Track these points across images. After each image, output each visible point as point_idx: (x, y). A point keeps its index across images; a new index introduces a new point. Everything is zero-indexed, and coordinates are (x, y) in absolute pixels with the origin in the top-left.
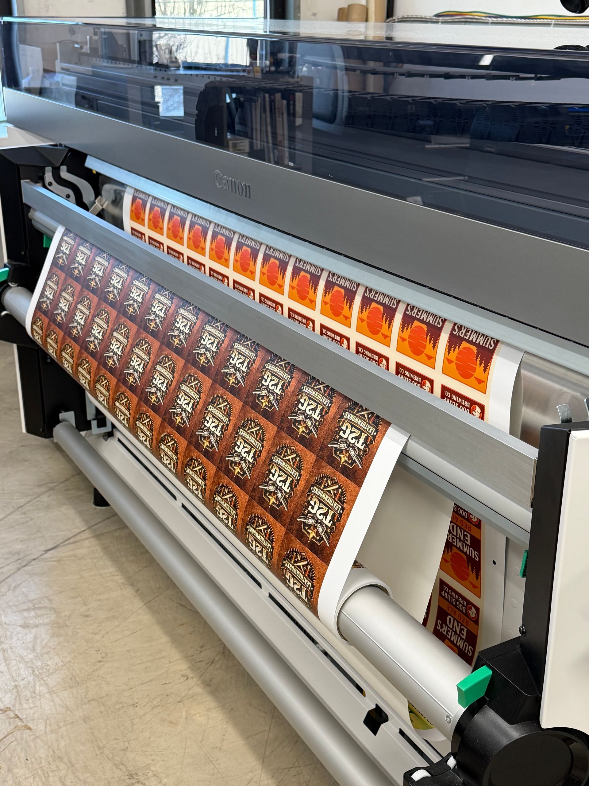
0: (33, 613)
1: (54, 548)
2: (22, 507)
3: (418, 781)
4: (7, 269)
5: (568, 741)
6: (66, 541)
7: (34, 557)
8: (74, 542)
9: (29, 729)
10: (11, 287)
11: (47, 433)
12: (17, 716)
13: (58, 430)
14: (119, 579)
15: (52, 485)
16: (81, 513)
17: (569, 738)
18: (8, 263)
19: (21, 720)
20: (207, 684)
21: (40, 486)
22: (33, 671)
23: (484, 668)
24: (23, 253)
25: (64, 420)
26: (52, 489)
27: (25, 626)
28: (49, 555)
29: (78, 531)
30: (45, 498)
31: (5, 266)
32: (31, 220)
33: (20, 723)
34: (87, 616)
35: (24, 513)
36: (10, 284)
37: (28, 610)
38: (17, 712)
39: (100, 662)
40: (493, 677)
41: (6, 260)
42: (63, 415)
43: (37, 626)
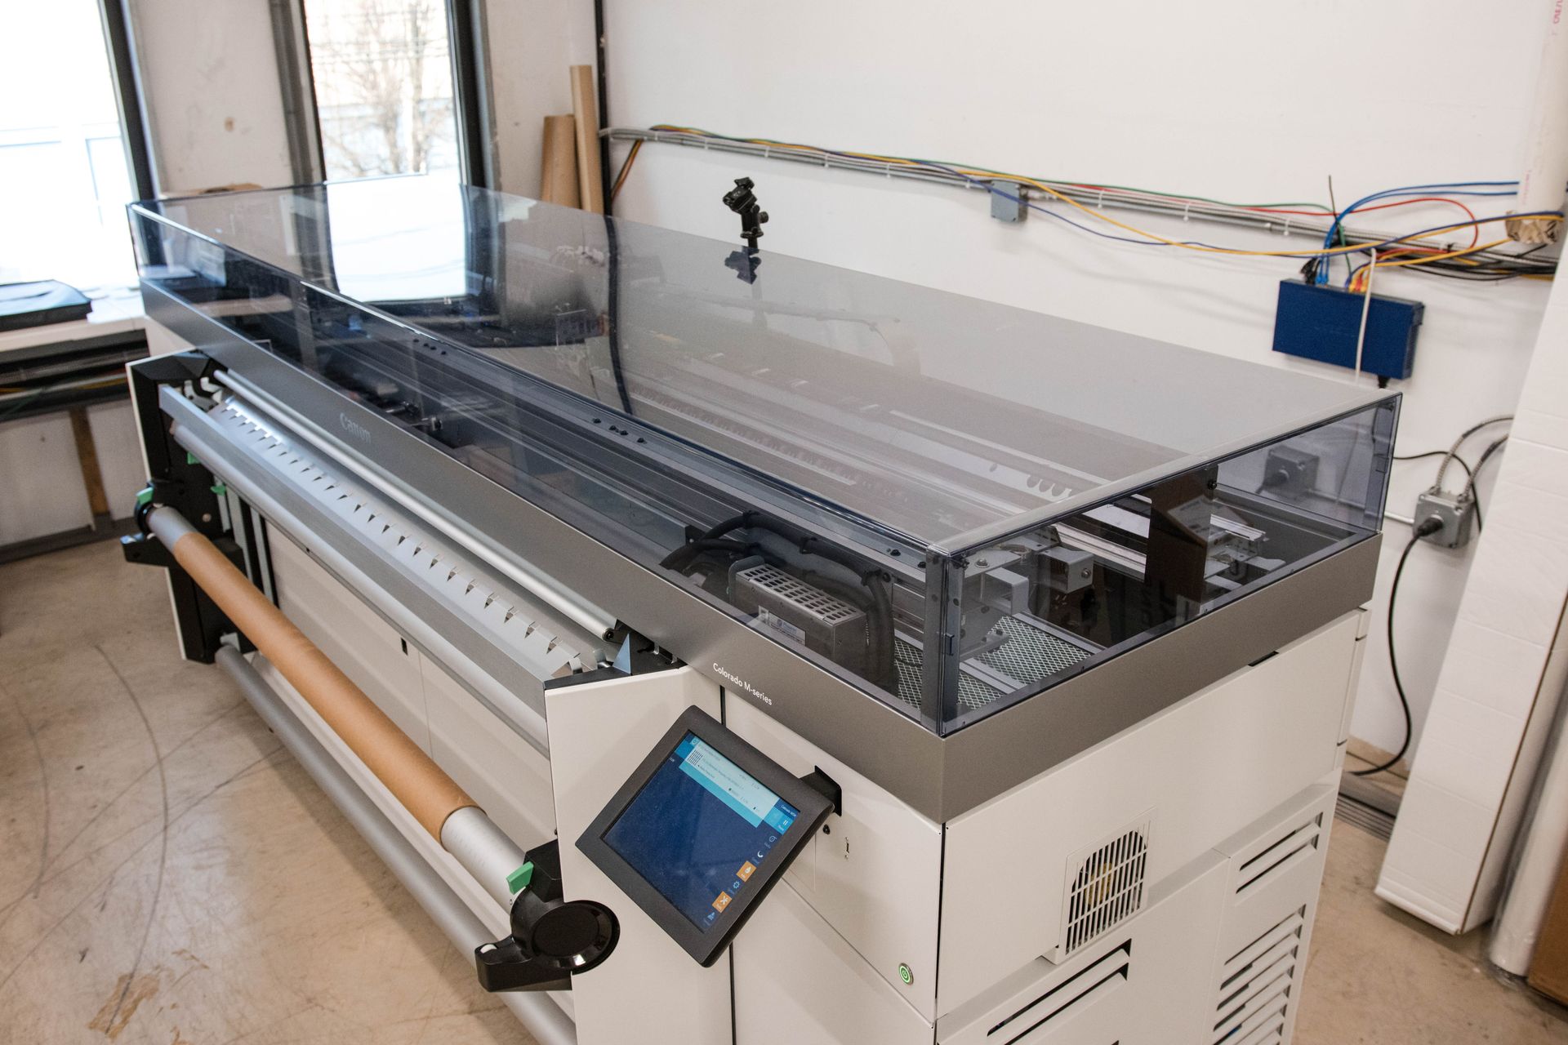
0: (205, 854)
1: (227, 782)
2: (190, 739)
3: (485, 953)
4: (150, 489)
5: (596, 914)
6: (240, 775)
7: (205, 794)
8: (249, 775)
9: (206, 967)
10: (156, 508)
11: (209, 659)
12: (193, 957)
13: (221, 655)
14: (300, 810)
15: (223, 711)
16: (256, 741)
17: (595, 911)
18: (153, 481)
19: (197, 960)
20: (390, 908)
21: (209, 714)
22: (208, 912)
23: (529, 863)
24: (167, 470)
25: (226, 644)
26: (222, 716)
27: (198, 867)
28: (221, 790)
29: (250, 762)
30: (215, 728)
31: (148, 486)
32: (173, 436)
33: (196, 964)
34: (263, 852)
35: (193, 746)
36: (155, 505)
37: (201, 850)
38: (193, 953)
39: (278, 897)
40: (534, 869)
41: (149, 478)
42: (223, 639)
43: (211, 866)
